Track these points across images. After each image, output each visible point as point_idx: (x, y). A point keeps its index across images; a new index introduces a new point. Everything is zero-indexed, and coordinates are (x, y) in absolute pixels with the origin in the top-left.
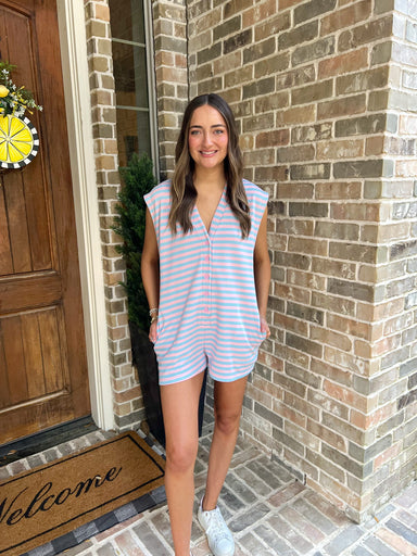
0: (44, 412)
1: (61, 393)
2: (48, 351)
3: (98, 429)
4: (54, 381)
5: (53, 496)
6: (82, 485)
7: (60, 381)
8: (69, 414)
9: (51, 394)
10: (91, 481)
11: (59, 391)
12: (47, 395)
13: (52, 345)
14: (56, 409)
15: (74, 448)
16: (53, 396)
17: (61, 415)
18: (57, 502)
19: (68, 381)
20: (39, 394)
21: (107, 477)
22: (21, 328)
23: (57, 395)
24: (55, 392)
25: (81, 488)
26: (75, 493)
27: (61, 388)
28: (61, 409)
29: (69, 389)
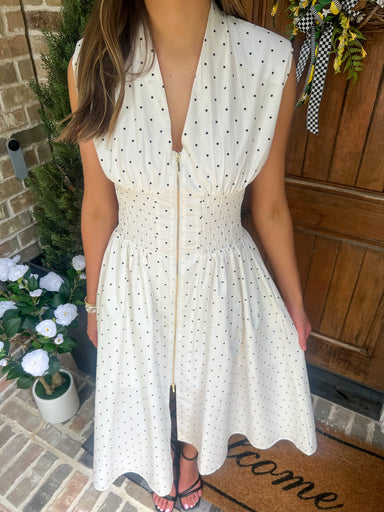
0: (329, 353)
1: (358, 350)
3: (378, 419)
4: (355, 333)
5: (258, 456)
6: (290, 476)
7: (363, 338)
8: (356, 374)
9: (345, 342)
10: (301, 481)
11: (356, 346)
12: (339, 340)
14: (341, 359)
15: (331, 417)
16: (346, 346)
17: (347, 368)
18: (255, 466)
19: (373, 344)
20: (331, 334)
21: (319, 498)
23: (352, 348)
24: (351, 344)
25: (286, 479)
26: (275, 478)
27: (360, 344)
28: (350, 363)
29: (370, 352)
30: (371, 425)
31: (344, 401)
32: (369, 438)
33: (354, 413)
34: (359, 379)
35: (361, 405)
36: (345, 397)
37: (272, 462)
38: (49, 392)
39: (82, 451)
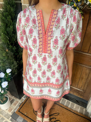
0: (74, 91)
1: (81, 91)
2: (82, 78)
4: (81, 86)
5: (56, 119)
8: (81, 96)
12: (77, 88)
13: (84, 77)
14: (78, 93)
15: (74, 108)
16: (78, 89)
19: (85, 89)
22: (76, 68)
27: (82, 89)
28: (79, 94)
29: (84, 91)
30: (84, 110)
31: (78, 103)
32: (84, 113)
33: (80, 106)
34: (82, 97)
35: (82, 104)
36: (78, 102)
37: (59, 120)
38: (2, 102)
39: (11, 117)
